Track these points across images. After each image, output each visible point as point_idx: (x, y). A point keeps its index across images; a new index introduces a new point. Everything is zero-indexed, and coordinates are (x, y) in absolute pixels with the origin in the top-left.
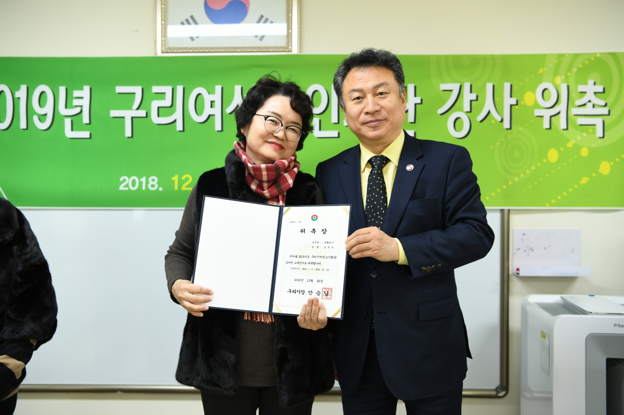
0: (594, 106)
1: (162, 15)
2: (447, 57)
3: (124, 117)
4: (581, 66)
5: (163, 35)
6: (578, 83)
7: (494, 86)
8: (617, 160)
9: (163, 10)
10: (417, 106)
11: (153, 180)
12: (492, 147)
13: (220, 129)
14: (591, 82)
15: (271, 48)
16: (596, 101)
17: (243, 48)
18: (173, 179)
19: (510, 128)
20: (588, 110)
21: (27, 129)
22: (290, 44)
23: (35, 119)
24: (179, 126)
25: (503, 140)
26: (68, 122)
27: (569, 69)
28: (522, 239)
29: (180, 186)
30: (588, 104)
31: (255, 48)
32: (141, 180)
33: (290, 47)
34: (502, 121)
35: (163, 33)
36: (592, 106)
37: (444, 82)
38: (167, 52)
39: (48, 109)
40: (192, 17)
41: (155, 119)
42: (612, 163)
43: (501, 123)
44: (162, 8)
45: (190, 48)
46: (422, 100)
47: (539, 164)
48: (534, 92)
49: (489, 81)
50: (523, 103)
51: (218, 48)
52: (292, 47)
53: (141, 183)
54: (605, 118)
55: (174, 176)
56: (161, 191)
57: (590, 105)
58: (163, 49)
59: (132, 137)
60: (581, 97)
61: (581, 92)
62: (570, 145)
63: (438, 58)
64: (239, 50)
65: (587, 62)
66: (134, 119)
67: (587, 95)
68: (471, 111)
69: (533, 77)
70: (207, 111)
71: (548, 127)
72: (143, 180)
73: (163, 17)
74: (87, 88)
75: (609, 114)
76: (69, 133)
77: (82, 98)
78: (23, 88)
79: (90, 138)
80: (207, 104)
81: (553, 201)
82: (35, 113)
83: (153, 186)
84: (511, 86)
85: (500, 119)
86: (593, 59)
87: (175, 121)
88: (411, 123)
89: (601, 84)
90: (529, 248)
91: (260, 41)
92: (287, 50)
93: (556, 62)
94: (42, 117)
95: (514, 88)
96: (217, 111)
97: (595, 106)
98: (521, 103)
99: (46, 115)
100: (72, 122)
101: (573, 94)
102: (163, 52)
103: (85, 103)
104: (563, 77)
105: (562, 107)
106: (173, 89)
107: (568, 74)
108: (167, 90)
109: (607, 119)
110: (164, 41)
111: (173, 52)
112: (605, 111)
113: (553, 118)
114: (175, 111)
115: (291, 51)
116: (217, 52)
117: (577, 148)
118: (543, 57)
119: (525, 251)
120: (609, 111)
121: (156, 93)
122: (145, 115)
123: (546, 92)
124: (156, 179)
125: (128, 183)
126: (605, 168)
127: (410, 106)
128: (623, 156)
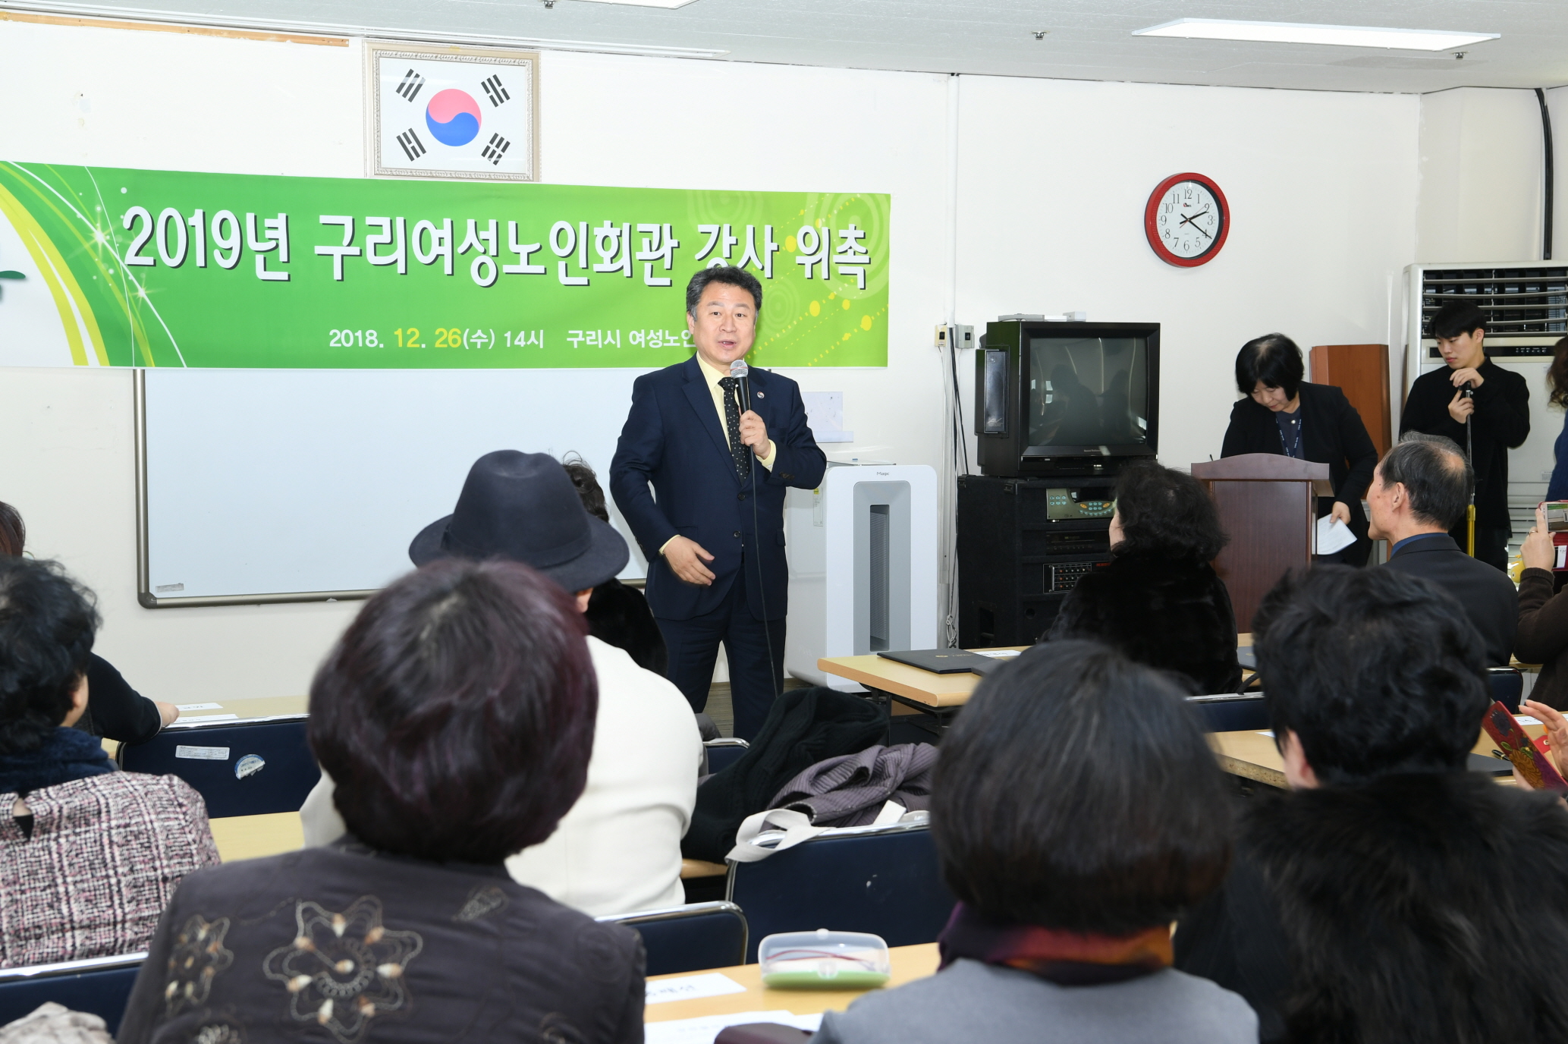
1: (373, 127)
2: (704, 192)
3: (332, 255)
4: (841, 208)
5: (376, 152)
6: (838, 228)
7: (754, 228)
8: (878, 314)
9: (375, 119)
10: (674, 249)
11: (371, 335)
13: (450, 273)
14: (852, 226)
15: (508, 175)
16: (858, 247)
17: (475, 173)
18: (396, 333)
19: (772, 278)
20: (849, 257)
21: (205, 267)
22: (531, 171)
23: (217, 254)
24: (401, 268)
26: (259, 258)
27: (830, 211)
29: (405, 342)
30: (849, 251)
31: (489, 174)
32: (356, 334)
33: (531, 175)
34: (763, 269)
35: (376, 149)
36: (853, 253)
37: (702, 222)
38: (382, 174)
39: (234, 241)
40: (411, 131)
41: (371, 258)
42: (873, 318)
44: (372, 118)
45: (411, 170)
46: (679, 243)
47: (801, 318)
48: (795, 236)
49: (749, 224)
50: (784, 248)
51: (445, 172)
53: (356, 338)
54: (866, 267)
55: (396, 330)
56: (381, 349)
57: (851, 252)
58: (377, 170)
59: (342, 280)
60: (842, 243)
61: (842, 238)
62: (831, 297)
63: (694, 192)
64: (470, 176)
65: (847, 204)
66: (344, 258)
67: (848, 240)
68: (730, 257)
69: (794, 219)
70: (435, 250)
71: (809, 276)
72: (359, 334)
73: (375, 128)
74: (282, 217)
75: (870, 263)
76: (261, 274)
77: (277, 228)
78: (199, 213)
79: (289, 280)
80: (435, 242)
81: (816, 360)
82: (217, 247)
83: (372, 342)
84: (772, 228)
85: (761, 268)
86: (853, 200)
87: (396, 261)
88: (668, 268)
89: (861, 229)
91: (494, 165)
92: (526, 178)
93: (817, 202)
94: (226, 253)
95: (775, 231)
96: (446, 250)
97: (856, 253)
98: (782, 248)
99: (231, 249)
100: (265, 258)
101: (834, 240)
102: (376, 174)
103: (281, 234)
104: (824, 220)
105: (823, 254)
106: (391, 221)
107: (830, 216)
109: (868, 269)
110: (378, 157)
111: (389, 175)
112: (866, 259)
113: (814, 266)
114: (396, 249)
115: (531, 180)
116: (445, 177)
117: (838, 300)
118: (803, 196)
120: (870, 259)
121: (370, 226)
122: (358, 253)
123: (807, 236)
124: (375, 334)
125: (340, 338)
126: (866, 323)
127: (666, 249)
128: (883, 310)
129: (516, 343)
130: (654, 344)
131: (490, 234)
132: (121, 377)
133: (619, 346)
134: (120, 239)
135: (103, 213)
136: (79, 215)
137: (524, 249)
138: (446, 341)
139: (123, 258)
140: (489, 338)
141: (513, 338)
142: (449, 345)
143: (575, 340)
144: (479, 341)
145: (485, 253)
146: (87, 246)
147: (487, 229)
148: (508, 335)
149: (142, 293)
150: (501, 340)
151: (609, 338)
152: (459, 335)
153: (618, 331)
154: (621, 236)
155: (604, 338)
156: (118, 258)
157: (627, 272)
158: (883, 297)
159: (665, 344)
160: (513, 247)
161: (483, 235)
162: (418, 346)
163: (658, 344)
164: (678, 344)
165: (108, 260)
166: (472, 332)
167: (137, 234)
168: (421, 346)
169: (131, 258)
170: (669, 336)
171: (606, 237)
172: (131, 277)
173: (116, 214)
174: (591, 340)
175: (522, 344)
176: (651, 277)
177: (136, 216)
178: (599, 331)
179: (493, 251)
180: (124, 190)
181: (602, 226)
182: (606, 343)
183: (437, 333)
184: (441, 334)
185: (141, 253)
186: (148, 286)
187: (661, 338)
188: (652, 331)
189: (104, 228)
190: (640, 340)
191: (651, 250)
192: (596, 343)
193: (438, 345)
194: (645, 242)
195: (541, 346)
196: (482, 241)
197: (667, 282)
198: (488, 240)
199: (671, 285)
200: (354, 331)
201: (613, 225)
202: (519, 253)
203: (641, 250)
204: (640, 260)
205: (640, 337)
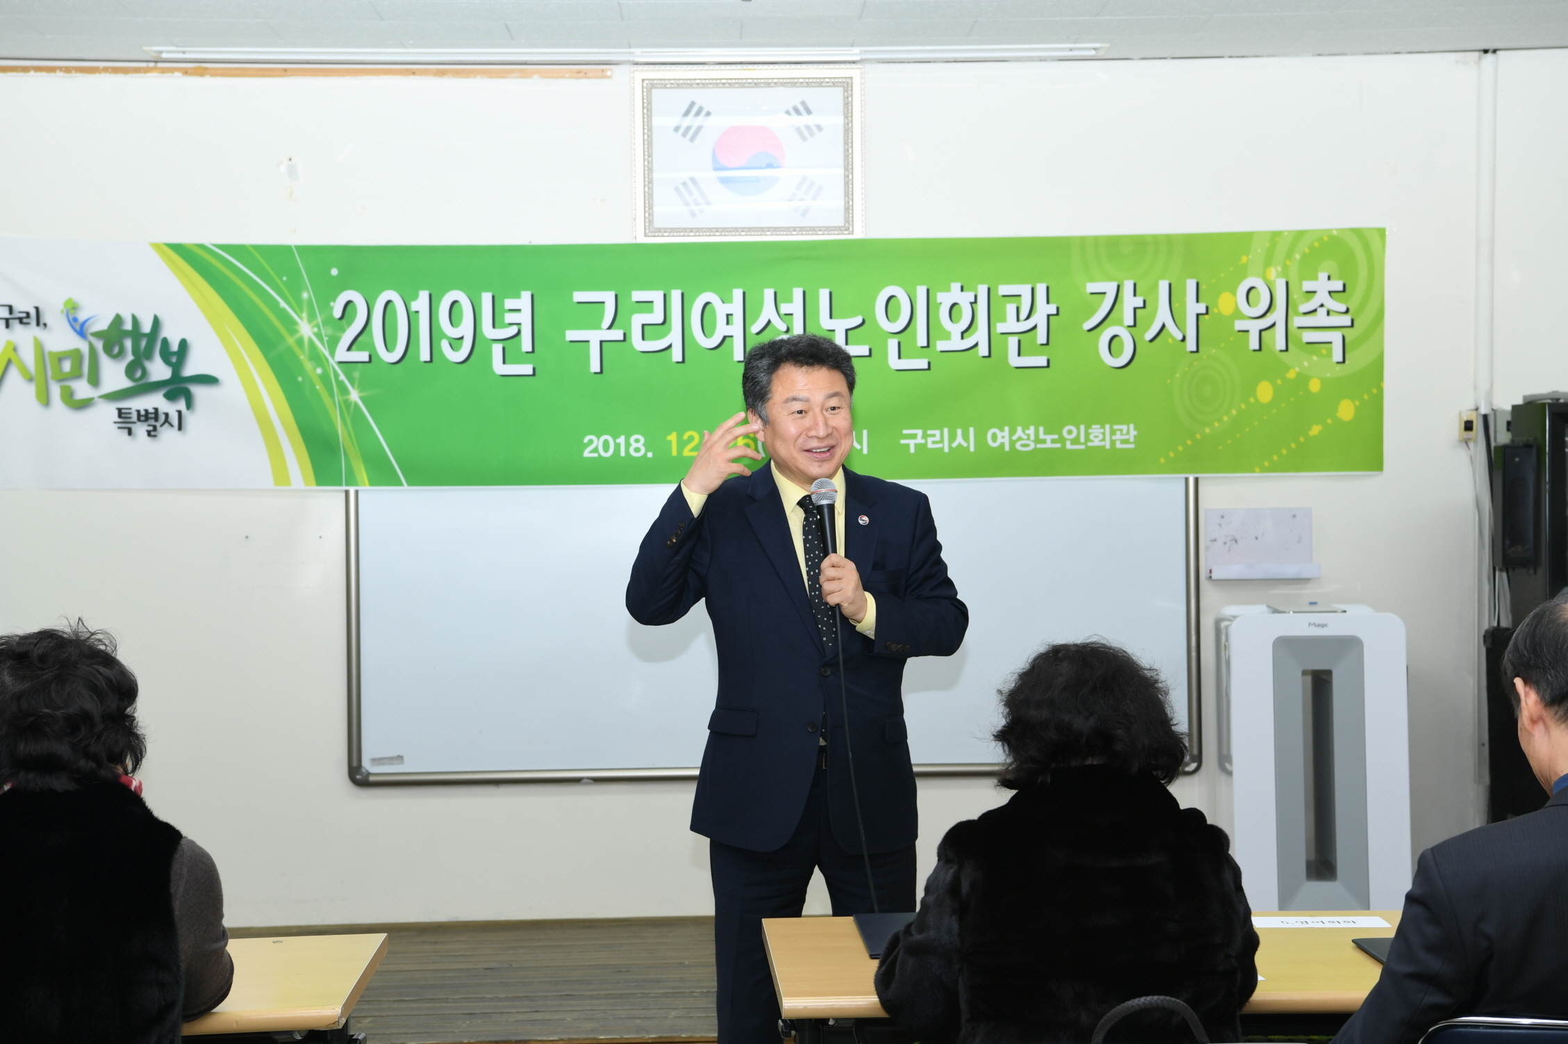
0: (1328, 313)
1: (644, 177)
2: (1096, 240)
3: (588, 341)
4: (1307, 250)
5: (647, 210)
6: (1303, 278)
7: (1170, 285)
8: (1366, 397)
9: (646, 168)
10: (1051, 318)
11: (637, 441)
12: (1169, 381)
14: (1323, 276)
15: (820, 229)
16: (1333, 304)
17: (775, 229)
18: (669, 438)
19: (1197, 351)
20: (1320, 319)
21: (431, 361)
22: (851, 222)
23: (445, 345)
24: (676, 355)
25: (1186, 369)
26: (497, 349)
27: (1289, 256)
28: (1220, 525)
29: (680, 450)
30: (1320, 310)
32: (618, 441)
33: (851, 227)
34: (1184, 339)
35: (647, 206)
36: (1326, 313)
37: (1092, 280)
38: (654, 236)
39: (466, 329)
40: (692, 180)
41: (638, 344)
42: (1357, 403)
43: (1182, 343)
44: (644, 166)
45: (691, 229)
46: (1058, 309)
47: (1243, 406)
48: (1234, 293)
49: (1163, 278)
50: (1216, 310)
51: (736, 230)
53: (617, 446)
54: (1346, 331)
55: (670, 434)
56: (650, 458)
57: (1322, 311)
58: (647, 231)
59: (601, 372)
60: (1308, 300)
61: (1307, 292)
62: (1291, 375)
63: (1083, 241)
65: (1316, 244)
66: (604, 344)
67: (1317, 295)
68: (1135, 325)
69: (1231, 269)
70: (721, 330)
71: (1257, 347)
72: (621, 440)
74: (526, 296)
75: (1352, 325)
76: (499, 368)
77: (519, 310)
78: (424, 296)
79: (534, 374)
80: (721, 319)
81: (1266, 464)
82: (445, 336)
83: (637, 450)
84: (1198, 284)
85: (1180, 337)
86: (1326, 238)
87: (670, 346)
88: (1042, 345)
89: (1339, 279)
90: (1231, 538)
91: (802, 217)
92: (847, 232)
93: (1268, 245)
94: (456, 342)
95: (1202, 287)
96: (736, 330)
97: (1331, 313)
98: (1213, 310)
99: (462, 338)
100: (504, 349)
101: (1294, 296)
102: (646, 235)
103: (525, 318)
104: (1279, 269)
105: (1278, 315)
106: (665, 295)
107: (1288, 262)
109: (1350, 334)
110: (649, 218)
111: (664, 236)
112: (1346, 320)
113: (1264, 333)
114: (670, 330)
115: (851, 233)
116: (735, 235)
117: (1303, 379)
118: (1247, 237)
119: (1225, 543)
120: (1352, 321)
121: (638, 302)
122: (621, 337)
123: (1252, 292)
124: (642, 440)
125: (596, 446)
126: (1346, 411)
127: (1039, 319)
128: (1375, 391)
130: (1023, 445)
131: (795, 307)
132: (330, 502)
133: (972, 449)
134: (330, 332)
135: (310, 300)
136: (283, 304)
137: (841, 325)
139: (332, 353)
143: (912, 443)
146: (291, 341)
147: (790, 300)
149: (354, 396)
151: (959, 439)
153: (971, 430)
154: (975, 302)
155: (952, 438)
156: (327, 354)
157: (983, 350)
158: (1376, 370)
159: (1039, 446)
160: (825, 322)
161: (784, 308)
163: (1027, 445)
164: (1058, 445)
165: (316, 358)
167: (350, 323)
169: (342, 354)
170: (1045, 433)
171: (954, 305)
172: (342, 377)
173: (326, 299)
174: (934, 442)
176: (1019, 355)
177: (349, 302)
178: (946, 431)
180: (334, 272)
181: (948, 289)
182: (954, 445)
185: (354, 347)
186: (362, 387)
187: (1032, 437)
188: (1019, 429)
189: (311, 318)
190: (1003, 440)
191: (1018, 320)
192: (940, 445)
194: (1011, 309)
195: (865, 451)
196: (783, 317)
197: (1042, 361)
198: (792, 314)
199: (1048, 366)
200: (615, 437)
201: (965, 288)
202: (834, 331)
203: (1003, 319)
204: (1002, 334)
205: (1003, 437)
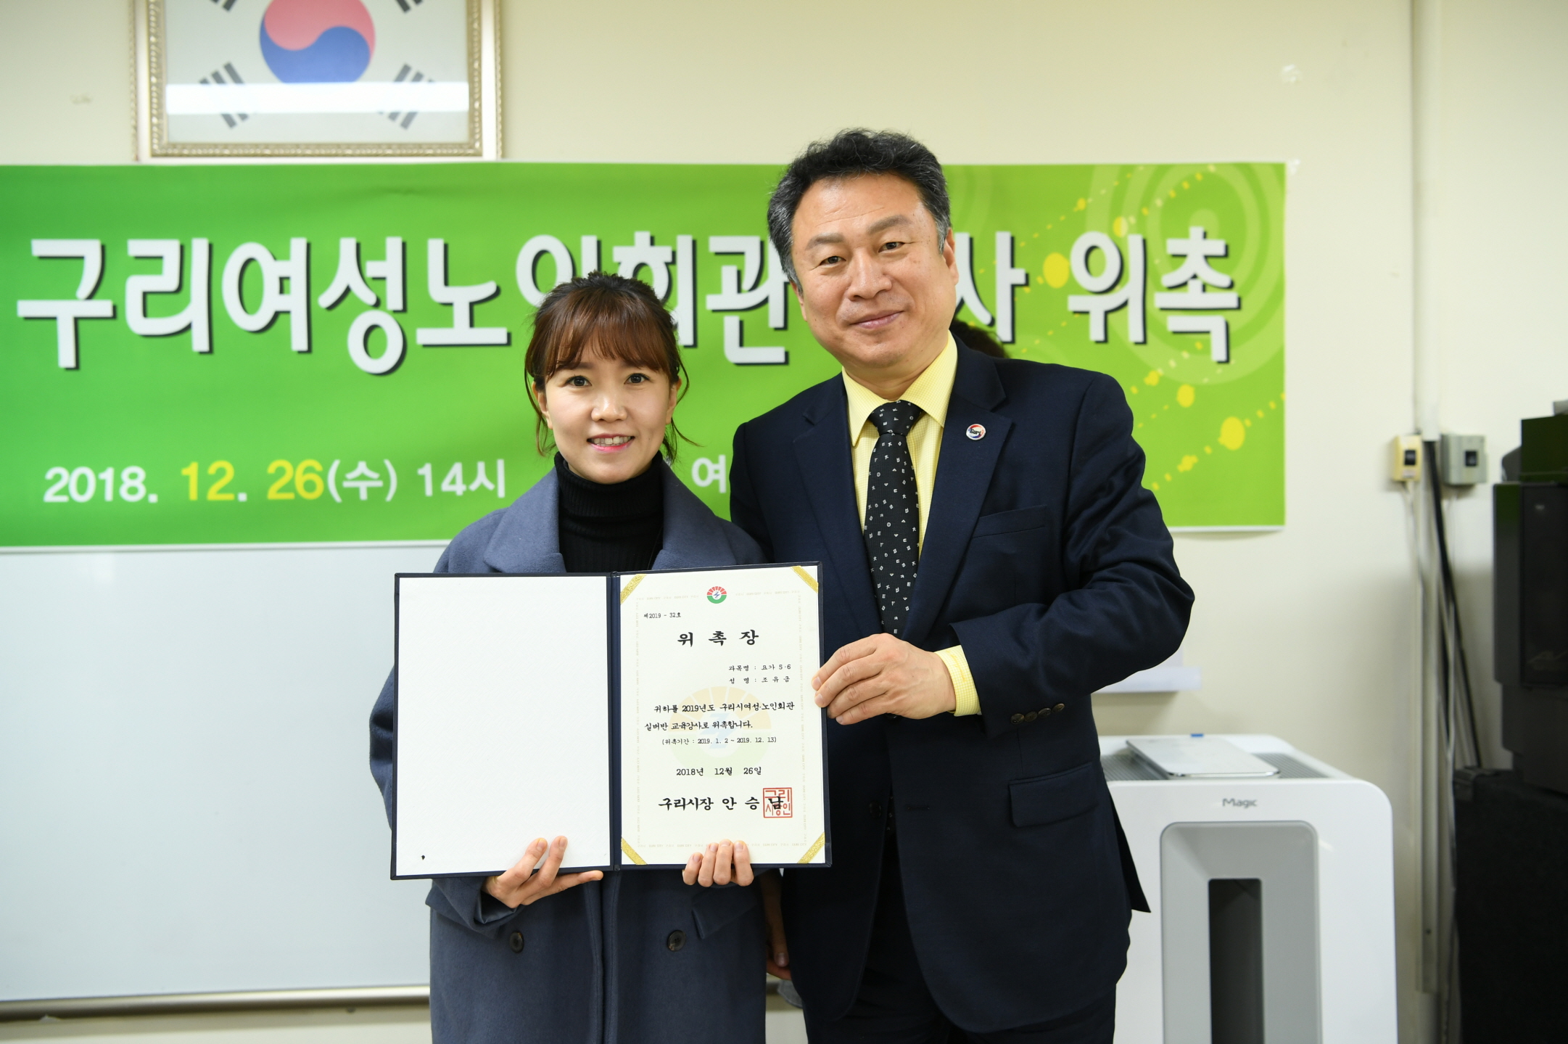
0: (1204, 288)
1: (150, 62)
3: (54, 319)
4: (1172, 194)
5: (155, 112)
6: (1167, 233)
7: (971, 240)
8: (1260, 414)
9: (153, 48)
11: (133, 476)
13: (305, 347)
14: (1196, 232)
15: (430, 146)
16: (1210, 275)
17: (360, 146)
18: (185, 472)
19: (1013, 342)
20: (1192, 296)
22: (477, 136)
24: (199, 340)
27: (1146, 201)
29: (203, 489)
31: (390, 146)
32: (102, 476)
33: (477, 145)
35: (155, 106)
36: (1200, 288)
38: (166, 155)
40: (229, 68)
41: (136, 322)
42: (1248, 423)
44: (150, 44)
45: (226, 146)
48: (1066, 254)
50: (1040, 280)
51: (297, 146)
52: (481, 145)
53: (101, 485)
54: (1230, 316)
55: (186, 465)
56: (153, 505)
57: (1195, 286)
58: (156, 147)
59: (77, 367)
60: (1175, 267)
61: (1175, 256)
62: (1151, 379)
64: (349, 152)
65: (1186, 185)
66: (81, 323)
67: (1187, 261)
69: (1063, 218)
70: (271, 302)
71: (1101, 337)
72: (108, 475)
73: (154, 65)
75: (1239, 308)
80: (271, 285)
83: (133, 491)
84: (1013, 240)
86: (1199, 177)
87: (188, 327)
88: (777, 329)
89: (1219, 237)
91: (401, 130)
92: (471, 151)
93: (1116, 183)
95: (1020, 245)
96: (295, 301)
97: (1208, 288)
98: (1036, 280)
101: (1155, 261)
102: (154, 155)
104: (1132, 220)
105: (1131, 290)
106: (182, 248)
107: (1145, 211)
108: (168, 249)
109: (1236, 320)
110: (158, 126)
111: (181, 155)
112: (1229, 299)
113: (1111, 316)
114: (187, 301)
115: (479, 154)
116: (295, 155)
117: (1169, 386)
118: (1085, 172)
120: (1239, 300)
121: (138, 258)
122: (109, 313)
123: (1093, 255)
124: (141, 474)
125: (67, 485)
126: (1232, 433)
127: (772, 289)
128: (1272, 405)
129: (446, 486)
131: (389, 267)
137: (461, 296)
138: (290, 487)
140: (385, 477)
141: (438, 477)
142: (297, 495)
144: (363, 487)
145: (377, 304)
147: (381, 256)
148: (426, 471)
150: (411, 482)
152: (319, 474)
154: (674, 261)
157: (685, 336)
158: (1273, 374)
160: (438, 292)
161: (372, 269)
162: (229, 497)
166: (348, 466)
168: (236, 497)
171: (641, 266)
175: (459, 489)
176: (741, 344)
179: (394, 301)
181: (631, 242)
183: (272, 469)
184: (281, 472)
190: (716, 477)
191: (739, 290)
193: (273, 494)
194: (728, 273)
195: (501, 493)
196: (371, 283)
197: (777, 354)
198: (383, 279)
199: (786, 362)
200: (98, 470)
201: (656, 240)
202: (451, 304)
203: (717, 289)
204: (714, 311)
205: (717, 472)
